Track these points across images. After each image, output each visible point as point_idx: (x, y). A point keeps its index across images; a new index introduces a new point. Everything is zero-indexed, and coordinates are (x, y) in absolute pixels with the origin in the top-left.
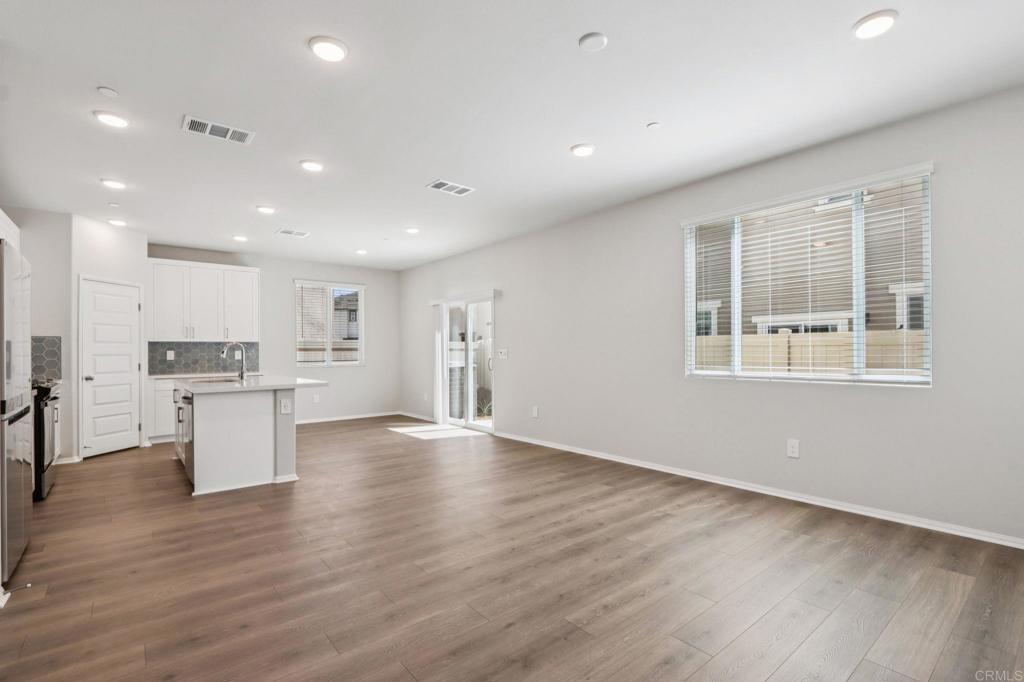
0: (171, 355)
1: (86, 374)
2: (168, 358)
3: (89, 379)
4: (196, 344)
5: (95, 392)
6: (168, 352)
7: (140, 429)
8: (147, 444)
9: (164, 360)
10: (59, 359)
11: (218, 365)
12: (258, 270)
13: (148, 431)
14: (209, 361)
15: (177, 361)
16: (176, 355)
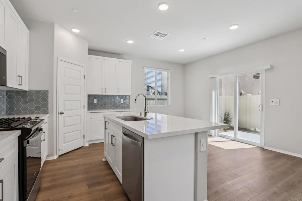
0: (95, 101)
1: (60, 111)
2: (94, 102)
3: (62, 113)
4: (105, 96)
5: (64, 120)
6: (94, 99)
7: (84, 138)
8: (87, 145)
9: (92, 103)
10: (48, 103)
11: (113, 105)
12: (131, 61)
13: (88, 138)
14: (111, 103)
15: (97, 104)
16: (98, 101)
